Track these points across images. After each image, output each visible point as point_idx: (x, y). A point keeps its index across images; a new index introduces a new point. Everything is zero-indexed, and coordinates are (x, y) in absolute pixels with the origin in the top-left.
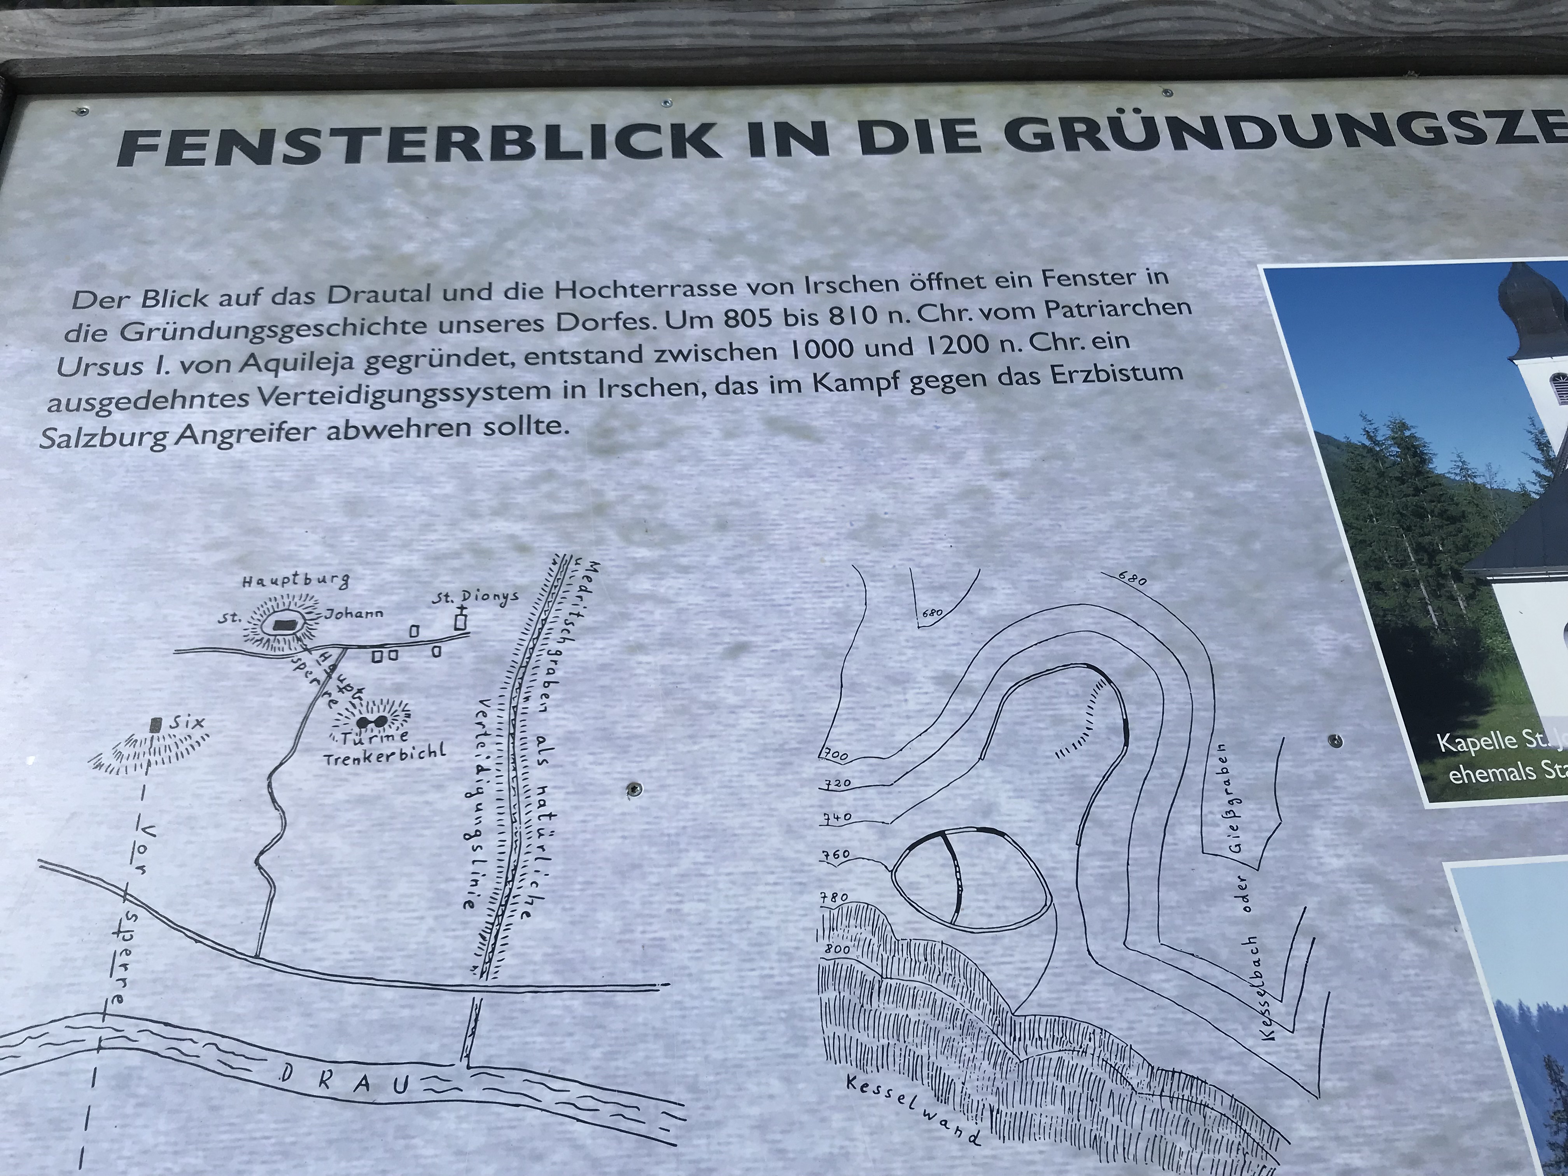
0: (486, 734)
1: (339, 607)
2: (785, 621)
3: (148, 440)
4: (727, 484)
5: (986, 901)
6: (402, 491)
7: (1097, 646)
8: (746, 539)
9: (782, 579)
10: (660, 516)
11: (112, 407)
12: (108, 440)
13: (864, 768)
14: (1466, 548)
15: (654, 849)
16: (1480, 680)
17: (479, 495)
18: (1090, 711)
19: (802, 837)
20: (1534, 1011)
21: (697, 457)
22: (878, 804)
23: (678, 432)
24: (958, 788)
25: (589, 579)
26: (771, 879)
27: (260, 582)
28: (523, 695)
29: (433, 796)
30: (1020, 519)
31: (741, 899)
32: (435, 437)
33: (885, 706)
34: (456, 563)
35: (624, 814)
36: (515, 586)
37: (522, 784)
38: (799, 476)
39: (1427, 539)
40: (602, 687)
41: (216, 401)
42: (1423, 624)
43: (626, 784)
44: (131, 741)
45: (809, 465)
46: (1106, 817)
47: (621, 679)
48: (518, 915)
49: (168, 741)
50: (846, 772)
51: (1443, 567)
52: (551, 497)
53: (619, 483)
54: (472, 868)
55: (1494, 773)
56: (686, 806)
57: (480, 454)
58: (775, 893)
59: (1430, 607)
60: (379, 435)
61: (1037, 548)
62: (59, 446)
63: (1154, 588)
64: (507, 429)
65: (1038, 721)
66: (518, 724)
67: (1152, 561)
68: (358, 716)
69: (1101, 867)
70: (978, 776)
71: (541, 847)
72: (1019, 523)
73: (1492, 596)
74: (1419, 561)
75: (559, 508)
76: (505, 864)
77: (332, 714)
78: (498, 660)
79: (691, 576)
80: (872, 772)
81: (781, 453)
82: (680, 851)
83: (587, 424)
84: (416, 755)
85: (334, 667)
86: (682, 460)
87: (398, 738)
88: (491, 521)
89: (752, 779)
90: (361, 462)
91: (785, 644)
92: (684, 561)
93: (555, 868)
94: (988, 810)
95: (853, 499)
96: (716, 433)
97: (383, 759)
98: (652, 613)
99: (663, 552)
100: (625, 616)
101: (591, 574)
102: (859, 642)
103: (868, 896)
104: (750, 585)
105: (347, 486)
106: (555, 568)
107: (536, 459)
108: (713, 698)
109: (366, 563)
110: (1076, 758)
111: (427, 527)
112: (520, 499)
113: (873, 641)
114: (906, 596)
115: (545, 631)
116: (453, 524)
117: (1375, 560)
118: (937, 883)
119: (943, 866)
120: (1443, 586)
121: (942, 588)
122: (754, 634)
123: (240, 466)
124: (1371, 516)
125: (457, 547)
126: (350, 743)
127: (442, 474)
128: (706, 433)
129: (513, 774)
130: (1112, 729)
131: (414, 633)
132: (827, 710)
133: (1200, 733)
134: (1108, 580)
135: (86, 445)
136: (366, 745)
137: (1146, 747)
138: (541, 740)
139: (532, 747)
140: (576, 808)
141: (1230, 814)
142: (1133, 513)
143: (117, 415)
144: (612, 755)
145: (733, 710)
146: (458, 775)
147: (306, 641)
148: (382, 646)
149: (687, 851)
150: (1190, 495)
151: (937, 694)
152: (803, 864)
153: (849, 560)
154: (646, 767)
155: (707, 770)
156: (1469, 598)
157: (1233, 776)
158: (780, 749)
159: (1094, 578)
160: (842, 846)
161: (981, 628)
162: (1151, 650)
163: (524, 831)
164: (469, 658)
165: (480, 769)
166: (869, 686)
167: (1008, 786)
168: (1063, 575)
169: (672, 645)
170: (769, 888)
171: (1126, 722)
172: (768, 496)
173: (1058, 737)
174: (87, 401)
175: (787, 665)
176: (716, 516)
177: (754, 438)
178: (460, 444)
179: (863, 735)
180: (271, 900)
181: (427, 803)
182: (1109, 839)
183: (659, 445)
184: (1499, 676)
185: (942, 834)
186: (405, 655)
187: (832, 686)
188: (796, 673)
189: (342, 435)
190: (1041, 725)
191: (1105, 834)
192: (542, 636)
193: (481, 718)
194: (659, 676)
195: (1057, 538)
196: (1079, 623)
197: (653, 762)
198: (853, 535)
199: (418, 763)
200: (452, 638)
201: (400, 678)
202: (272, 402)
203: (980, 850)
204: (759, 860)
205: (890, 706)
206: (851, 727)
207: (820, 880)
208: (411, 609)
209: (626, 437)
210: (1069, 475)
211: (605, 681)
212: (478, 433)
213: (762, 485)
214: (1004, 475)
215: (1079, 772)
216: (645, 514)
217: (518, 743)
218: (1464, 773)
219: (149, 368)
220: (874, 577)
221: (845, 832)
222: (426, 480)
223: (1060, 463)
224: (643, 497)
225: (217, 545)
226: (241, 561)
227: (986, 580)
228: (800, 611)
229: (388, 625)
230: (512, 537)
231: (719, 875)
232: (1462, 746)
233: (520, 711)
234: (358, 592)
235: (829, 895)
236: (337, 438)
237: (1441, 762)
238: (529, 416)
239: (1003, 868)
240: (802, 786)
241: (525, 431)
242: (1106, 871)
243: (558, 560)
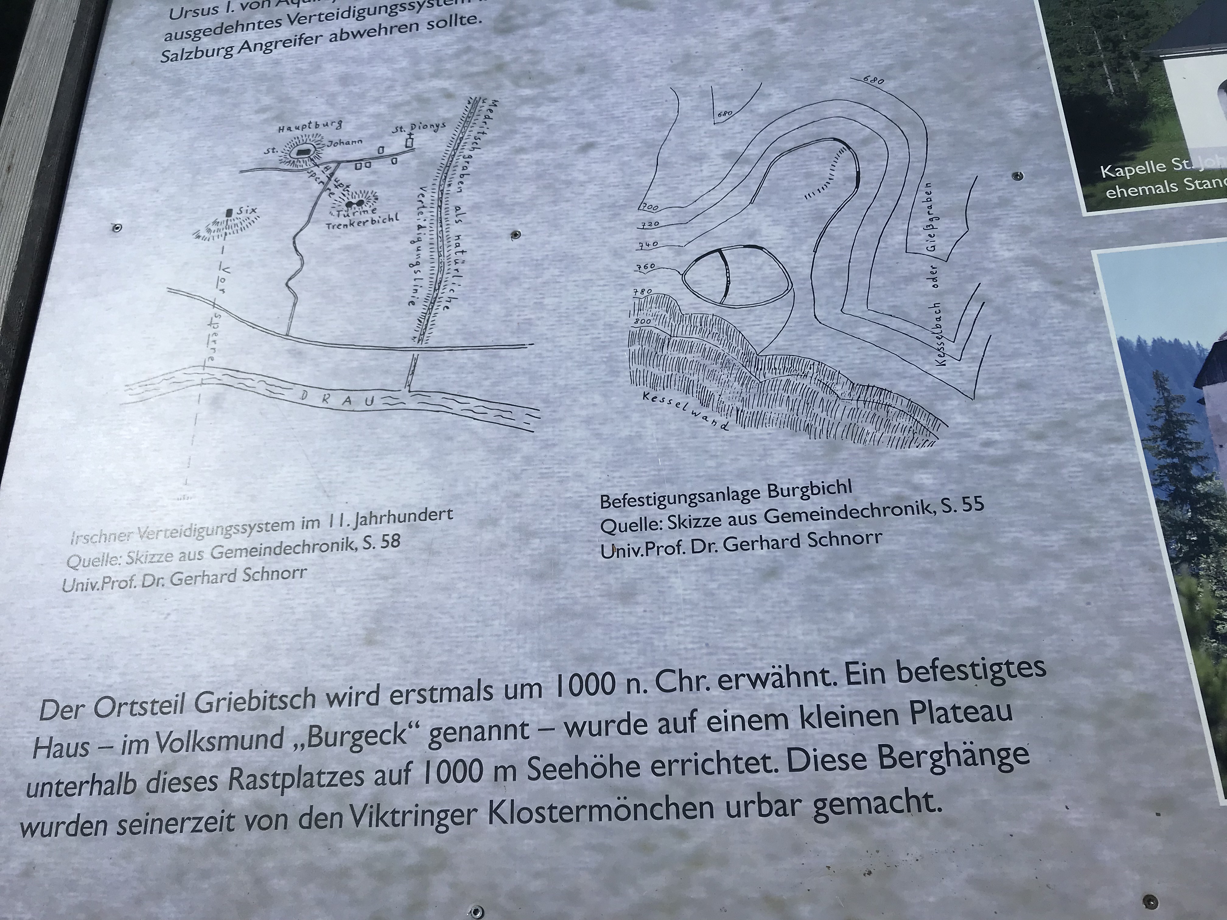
0: (424, 207)
1: (336, 139)
2: (621, 127)
3: (222, 52)
4: (586, 44)
5: (746, 289)
6: (375, 68)
7: (843, 126)
8: (597, 77)
9: (620, 100)
10: (539, 68)
11: (201, 35)
12: (199, 54)
13: (669, 214)
14: (1145, 36)
15: (527, 269)
16: (1143, 127)
17: (424, 66)
18: (833, 168)
19: (623, 257)
20: (1150, 343)
21: (567, 28)
22: (677, 235)
23: (554, 14)
24: (732, 222)
25: (491, 111)
26: (602, 283)
27: (289, 129)
28: (447, 183)
29: (391, 244)
30: (794, 48)
31: (582, 295)
32: (396, 34)
33: (686, 175)
34: (407, 108)
35: (509, 249)
36: (444, 119)
37: (445, 234)
38: (636, 34)
39: (1113, 33)
40: (498, 175)
41: (262, 25)
42: (1102, 92)
43: (511, 232)
44: (216, 223)
45: (645, 26)
46: (837, 234)
47: (509, 170)
48: (441, 308)
49: (236, 221)
50: (656, 217)
51: (1124, 51)
52: (469, 63)
53: (513, 50)
54: (414, 283)
55: (1143, 190)
56: (548, 243)
57: (424, 41)
58: (604, 291)
59: (1109, 80)
60: (361, 36)
61: (804, 66)
62: (172, 60)
63: (889, 85)
64: (441, 24)
65: (794, 177)
66: (444, 200)
67: (890, 67)
68: (347, 201)
69: (831, 265)
70: (748, 214)
71: (457, 270)
72: (793, 51)
73: (1163, 69)
74: (1105, 49)
75: (475, 69)
76: (434, 280)
77: (331, 200)
78: (432, 163)
79: (558, 104)
80: (673, 216)
81: (625, 21)
82: (544, 269)
83: (493, 15)
84: (381, 221)
85: (332, 174)
86: (556, 31)
87: (370, 212)
88: (430, 81)
89: (593, 225)
90: (351, 53)
91: (620, 141)
92: (554, 95)
93: (464, 282)
94: (753, 234)
95: (673, 45)
96: (581, 12)
97: (361, 224)
98: (531, 128)
99: (541, 91)
100: (514, 132)
101: (493, 108)
102: (672, 136)
103: (666, 290)
104: (598, 106)
105: (342, 69)
106: (469, 106)
107: (459, 40)
108: (570, 178)
109: (351, 112)
110: (819, 198)
111: (390, 88)
112: (448, 66)
113: (682, 135)
114: (707, 104)
115: (462, 144)
116: (407, 85)
117: (1068, 51)
118: (713, 280)
119: (718, 269)
120: (1122, 64)
121: (733, 97)
122: (598, 137)
123: (277, 63)
124: (1070, 21)
125: (408, 98)
126: (342, 216)
127: (399, 56)
128: (572, 12)
129: (440, 229)
130: (848, 179)
131: (381, 151)
132: (646, 180)
133: (913, 177)
134: (856, 83)
135: (187, 59)
136: (351, 217)
137: (872, 188)
138: (458, 208)
139: (452, 212)
140: (479, 247)
141: (930, 227)
142: (879, 37)
143: (204, 39)
144: (502, 215)
145: (582, 184)
146: (407, 231)
147: (316, 161)
148: (362, 160)
149: (548, 269)
150: (924, 20)
151: (724, 165)
152: (623, 273)
153: (668, 85)
154: (524, 221)
155: (564, 221)
156: (1142, 71)
157: (935, 204)
158: (613, 206)
159: (845, 82)
160: (649, 261)
161: (759, 121)
162: (882, 126)
163: (446, 261)
164: (414, 163)
165: (420, 227)
166: (676, 163)
167: (768, 219)
168: (822, 81)
169: (544, 147)
170: (600, 288)
171: (858, 173)
172: (613, 49)
173: (807, 186)
174: (187, 33)
175: (620, 154)
176: (577, 64)
177: (607, 12)
178: (411, 37)
179: (670, 194)
180: (295, 305)
181: (387, 248)
182: (838, 247)
183: (541, 23)
184: (1159, 123)
185: (719, 251)
186: (375, 165)
187: (651, 165)
188: (626, 159)
189: (338, 38)
190: (796, 179)
191: (835, 244)
192: (460, 147)
193: (421, 198)
194: (534, 167)
195: (820, 58)
196: (831, 112)
197: (529, 218)
198: (673, 68)
199: (382, 225)
200: (404, 152)
201: (372, 178)
202: (296, 22)
203: (745, 259)
204: (594, 272)
205: (690, 174)
206: (662, 189)
207: (634, 282)
208: (380, 137)
209: (520, 21)
210: (833, 15)
211: (500, 172)
212: (423, 29)
213: (610, 42)
214: (785, 20)
215: (821, 207)
216: (530, 68)
217: (443, 211)
218: (1118, 191)
219: (222, 10)
220: (685, 94)
221: (653, 253)
222: (390, 60)
223: (827, 8)
224: (528, 57)
225: (263, 110)
226: (278, 118)
227: (765, 90)
228: (631, 120)
229: (365, 148)
230: (443, 90)
231: (568, 281)
232: (1120, 172)
233: (445, 192)
234: (348, 130)
235: (639, 290)
236: (336, 40)
237: (1100, 185)
238: (456, 15)
239: (760, 269)
240: (626, 227)
241: (453, 24)
242: (834, 267)
243: (471, 101)
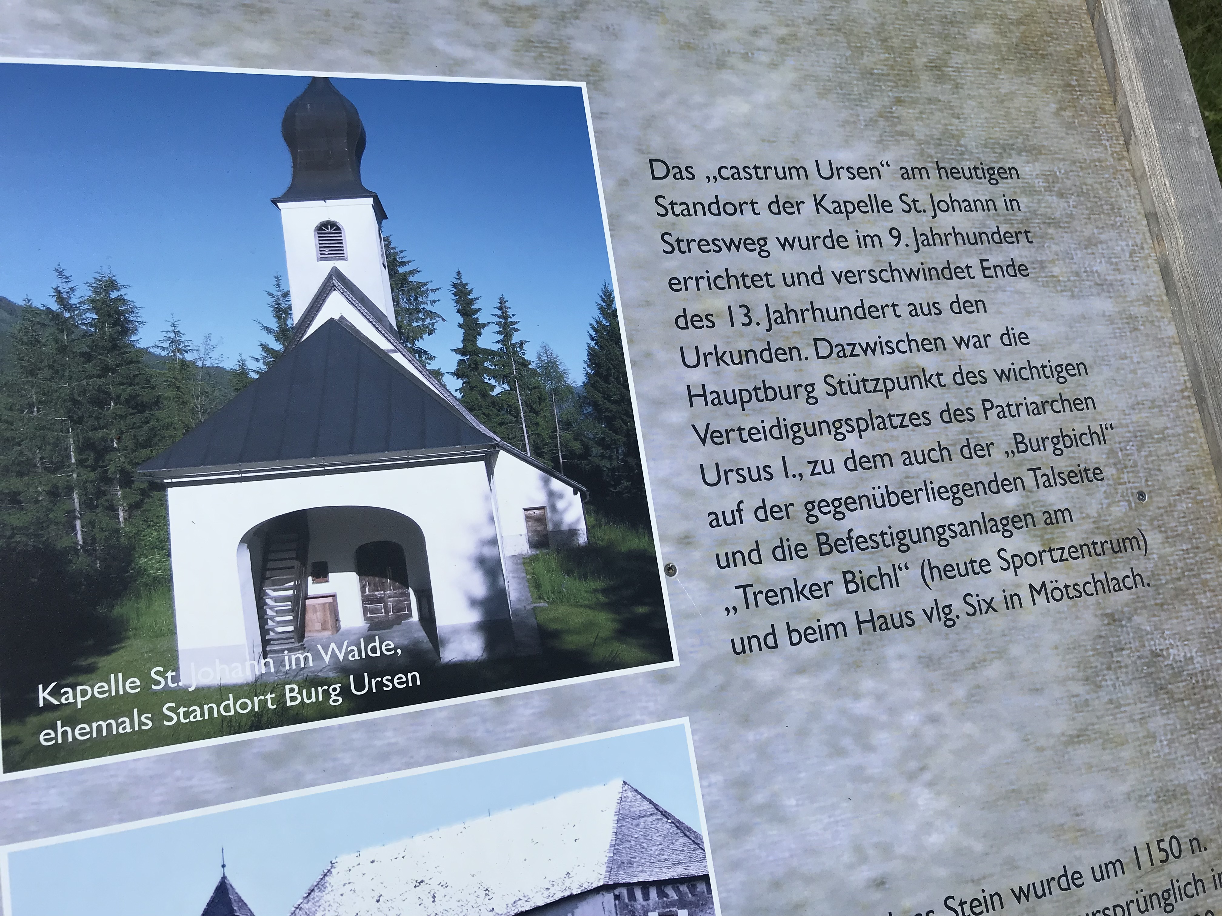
14: (148, 444)
16: (118, 611)
39: (100, 433)
42: (63, 543)
51: (111, 468)
55: (99, 728)
59: (78, 523)
73: (163, 504)
74: (80, 463)
117: (19, 464)
120: (104, 493)
124: (31, 406)
156: (133, 507)
184: (142, 604)
218: (60, 731)
232: (69, 696)
237: (33, 720)
